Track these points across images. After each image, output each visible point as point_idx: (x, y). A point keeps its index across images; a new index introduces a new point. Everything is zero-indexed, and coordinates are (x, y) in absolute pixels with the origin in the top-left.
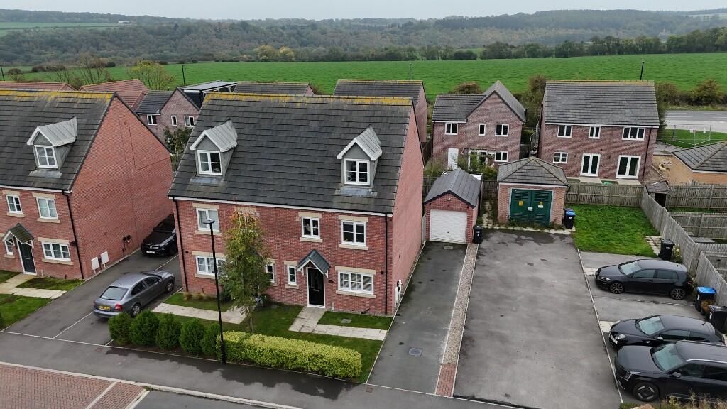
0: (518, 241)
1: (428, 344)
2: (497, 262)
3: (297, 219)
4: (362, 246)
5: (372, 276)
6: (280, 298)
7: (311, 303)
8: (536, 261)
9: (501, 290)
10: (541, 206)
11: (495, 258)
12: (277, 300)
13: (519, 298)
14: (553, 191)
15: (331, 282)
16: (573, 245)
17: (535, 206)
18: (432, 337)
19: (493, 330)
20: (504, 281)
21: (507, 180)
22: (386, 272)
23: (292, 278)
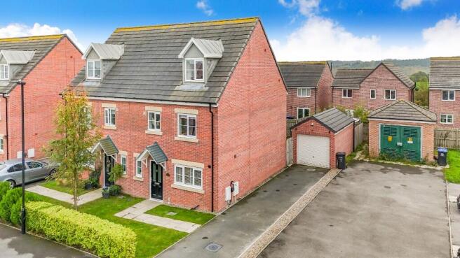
0: (384, 171)
1: (233, 241)
2: (352, 183)
3: (145, 113)
4: (194, 139)
5: (202, 170)
6: (130, 190)
7: (152, 196)
8: (395, 185)
9: (344, 204)
10: (410, 142)
11: (352, 180)
12: (127, 192)
13: (360, 213)
14: (422, 127)
15: (168, 175)
16: (442, 177)
17: (405, 141)
18: (241, 236)
19: (314, 237)
20: (351, 198)
21: (375, 116)
22: (213, 166)
23: (140, 171)
